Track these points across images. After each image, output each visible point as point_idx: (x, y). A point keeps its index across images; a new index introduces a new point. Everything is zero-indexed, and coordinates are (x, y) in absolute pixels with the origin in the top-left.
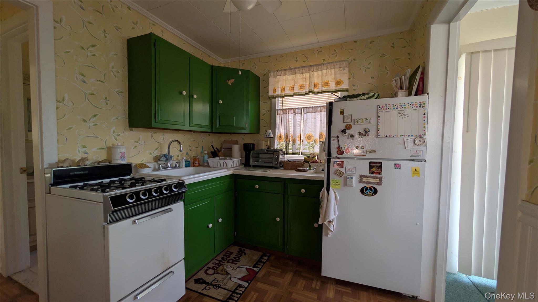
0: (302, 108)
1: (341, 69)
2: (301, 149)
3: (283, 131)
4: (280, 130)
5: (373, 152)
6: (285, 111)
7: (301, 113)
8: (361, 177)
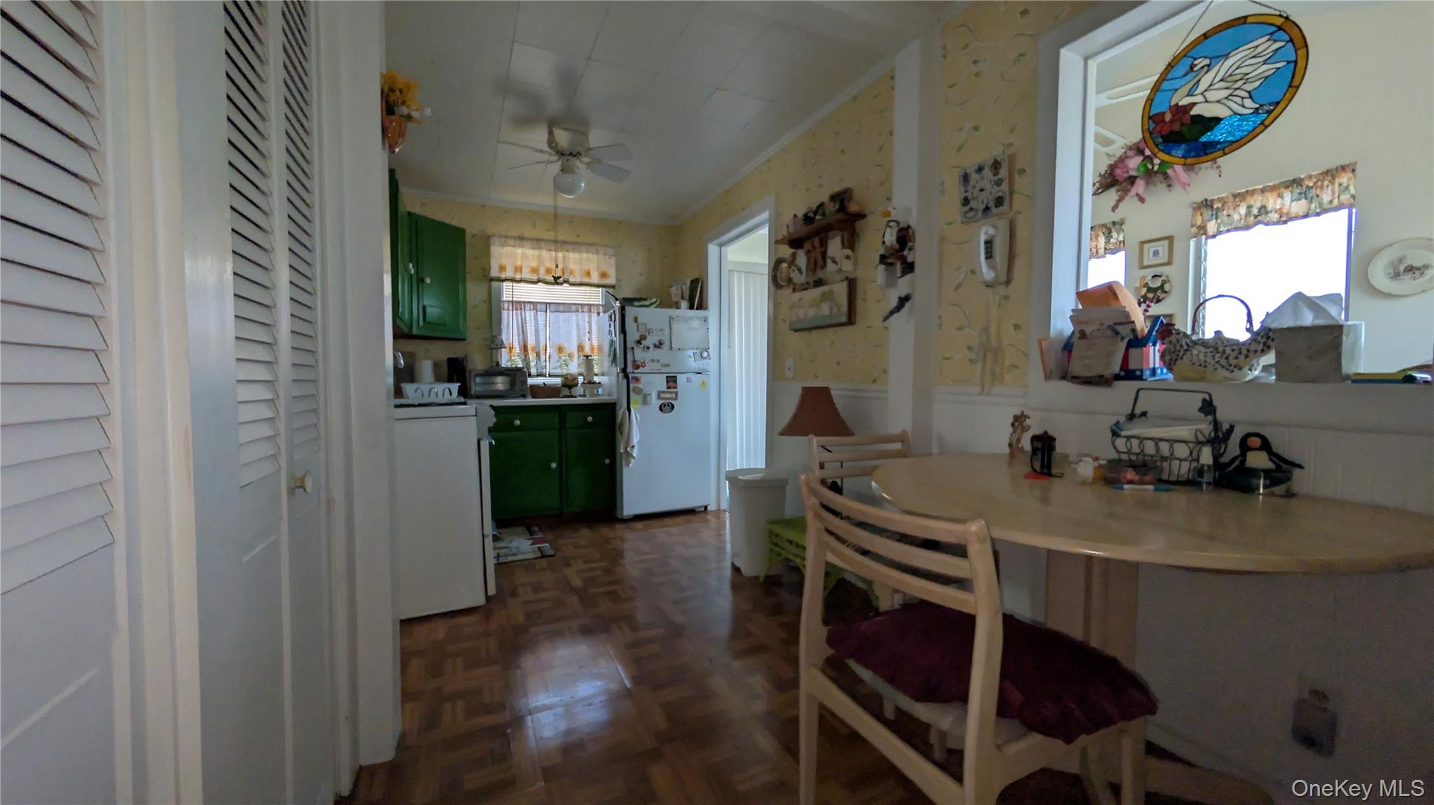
0: (546, 303)
1: (607, 257)
2: (548, 368)
3: (516, 338)
4: (510, 334)
5: (668, 365)
6: (518, 305)
7: (546, 311)
8: (659, 393)
